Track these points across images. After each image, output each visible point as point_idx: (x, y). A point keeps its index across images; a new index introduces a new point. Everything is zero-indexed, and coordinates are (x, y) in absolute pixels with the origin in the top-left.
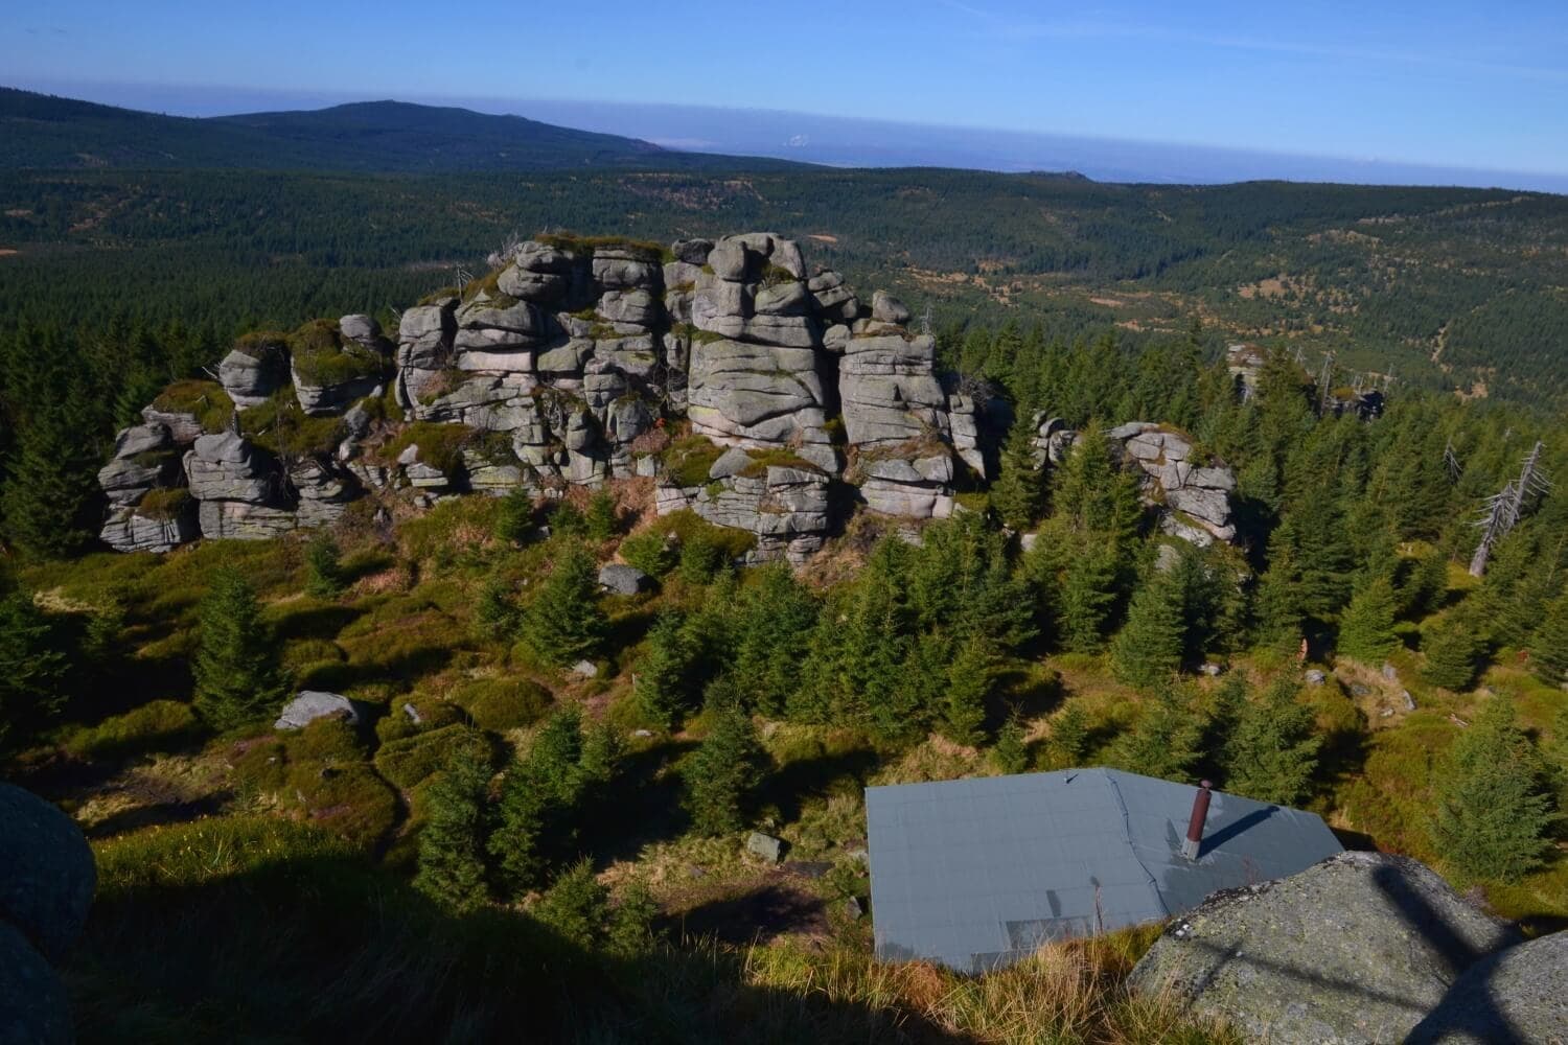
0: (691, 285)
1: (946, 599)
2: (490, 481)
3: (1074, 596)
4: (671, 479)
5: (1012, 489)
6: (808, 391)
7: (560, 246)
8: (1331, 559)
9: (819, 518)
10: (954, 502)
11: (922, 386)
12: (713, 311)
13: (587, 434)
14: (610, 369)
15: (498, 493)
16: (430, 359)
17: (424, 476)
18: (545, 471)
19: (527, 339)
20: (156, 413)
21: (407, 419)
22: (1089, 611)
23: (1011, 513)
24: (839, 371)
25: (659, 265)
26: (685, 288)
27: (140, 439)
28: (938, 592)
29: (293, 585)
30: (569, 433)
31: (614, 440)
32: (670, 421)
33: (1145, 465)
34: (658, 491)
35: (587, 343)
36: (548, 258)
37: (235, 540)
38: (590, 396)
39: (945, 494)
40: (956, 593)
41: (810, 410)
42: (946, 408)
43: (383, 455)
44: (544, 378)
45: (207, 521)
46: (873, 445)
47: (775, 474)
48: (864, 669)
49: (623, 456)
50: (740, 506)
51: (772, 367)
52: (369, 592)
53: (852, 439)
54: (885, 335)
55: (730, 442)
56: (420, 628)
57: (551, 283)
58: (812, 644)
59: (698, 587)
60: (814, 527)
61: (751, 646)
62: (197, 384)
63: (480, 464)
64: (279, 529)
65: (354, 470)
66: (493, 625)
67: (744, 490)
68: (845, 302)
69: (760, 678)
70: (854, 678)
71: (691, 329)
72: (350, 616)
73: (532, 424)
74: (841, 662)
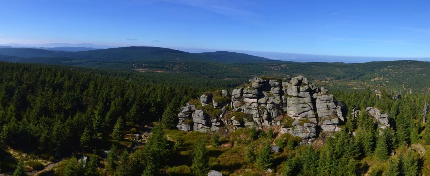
0: (287, 86)
1: (343, 149)
2: (248, 125)
3: (366, 144)
4: (285, 126)
5: (350, 124)
6: (311, 107)
7: (264, 79)
8: (405, 126)
9: (314, 134)
10: (339, 127)
11: (332, 104)
12: (292, 91)
13: (268, 116)
14: (272, 103)
15: (250, 128)
16: (238, 99)
17: (236, 123)
18: (259, 123)
19: (257, 96)
20: (189, 104)
21: (233, 111)
22: (369, 147)
23: (350, 129)
24: (316, 102)
25: (281, 83)
26: (286, 87)
27: (186, 109)
28: (341, 148)
29: (209, 143)
30: (264, 116)
31: (272, 117)
32: (283, 113)
33: (373, 115)
34: (282, 129)
35: (268, 97)
36: (262, 81)
37: (199, 132)
38: (268, 108)
39: (337, 126)
40: (344, 147)
41: (311, 111)
42: (336, 109)
43: (228, 118)
44: (259, 104)
45: (195, 127)
46: (323, 117)
47: (305, 124)
48: (330, 168)
49: (274, 121)
50: (299, 132)
51: (304, 102)
52: (224, 147)
53: (319, 116)
54: (324, 95)
55: (295, 118)
56: (235, 157)
57: (262, 86)
58: (319, 163)
59: (291, 150)
60: (313, 136)
61: (306, 165)
62: (196, 100)
63: (246, 121)
64: (207, 131)
65: (222, 120)
66: (250, 158)
67: (299, 128)
68: (316, 89)
69: (308, 173)
70: (328, 170)
71: (287, 95)
72: (220, 153)
73: (257, 113)
74: (325, 167)
